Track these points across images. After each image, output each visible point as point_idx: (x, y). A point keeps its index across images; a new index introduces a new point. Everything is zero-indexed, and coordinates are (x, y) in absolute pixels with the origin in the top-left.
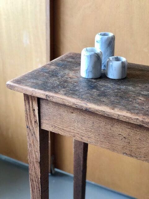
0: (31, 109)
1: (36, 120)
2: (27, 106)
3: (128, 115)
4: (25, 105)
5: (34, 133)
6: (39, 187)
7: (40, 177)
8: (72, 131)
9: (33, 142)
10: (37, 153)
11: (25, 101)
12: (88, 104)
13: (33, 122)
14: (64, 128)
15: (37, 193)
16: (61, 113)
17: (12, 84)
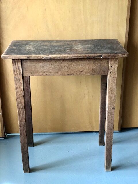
0: (17, 67)
1: (21, 72)
2: (15, 66)
3: (69, 55)
4: (13, 66)
5: (19, 80)
6: (24, 111)
7: (24, 105)
9: (19, 85)
10: (21, 91)
11: (13, 63)
13: (19, 74)
14: (37, 72)
15: (22, 115)
16: (35, 64)
17: (5, 56)
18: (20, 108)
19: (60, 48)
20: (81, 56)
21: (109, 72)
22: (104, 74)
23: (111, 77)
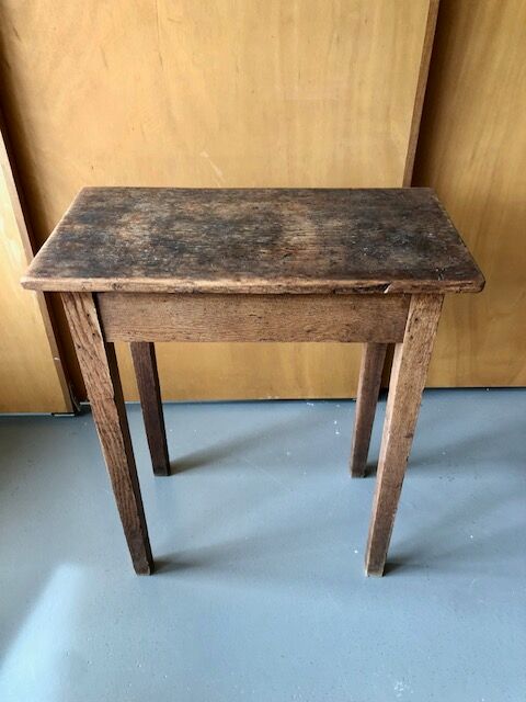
0: (82, 316)
1: (96, 331)
2: (73, 312)
3: (265, 283)
4: (67, 310)
5: (95, 353)
6: (119, 438)
7: (117, 421)
8: (169, 331)
9: (95, 369)
11: (66, 303)
12: (196, 282)
13: (90, 336)
14: (153, 330)
15: (116, 447)
16: (144, 307)
17: (34, 280)
18: (106, 428)
19: (235, 236)
20: (312, 287)
21: (406, 334)
22: (389, 341)
23: (411, 352)
